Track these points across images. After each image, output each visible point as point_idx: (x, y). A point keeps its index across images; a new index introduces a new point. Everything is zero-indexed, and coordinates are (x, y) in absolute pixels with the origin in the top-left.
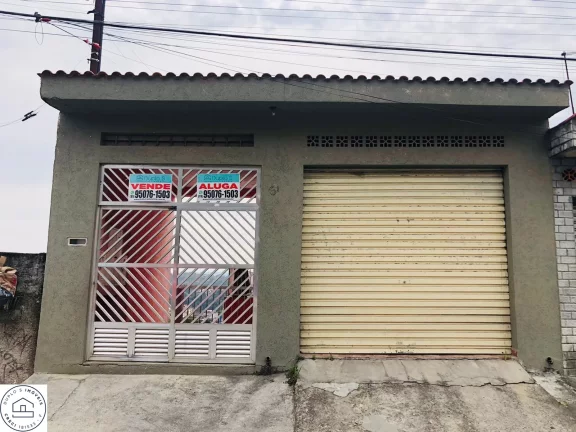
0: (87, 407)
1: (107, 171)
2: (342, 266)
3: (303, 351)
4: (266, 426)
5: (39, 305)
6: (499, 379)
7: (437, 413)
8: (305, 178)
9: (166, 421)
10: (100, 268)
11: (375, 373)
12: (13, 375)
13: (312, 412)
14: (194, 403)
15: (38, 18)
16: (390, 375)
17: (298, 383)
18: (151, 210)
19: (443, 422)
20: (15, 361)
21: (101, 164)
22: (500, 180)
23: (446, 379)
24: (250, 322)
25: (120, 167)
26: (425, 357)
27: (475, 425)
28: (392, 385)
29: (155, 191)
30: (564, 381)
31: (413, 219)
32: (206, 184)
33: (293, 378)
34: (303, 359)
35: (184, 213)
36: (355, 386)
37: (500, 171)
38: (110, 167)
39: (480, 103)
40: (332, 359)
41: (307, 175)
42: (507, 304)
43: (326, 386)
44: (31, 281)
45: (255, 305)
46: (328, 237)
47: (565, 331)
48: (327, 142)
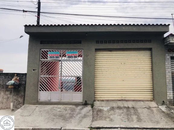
0: (39, 113)
1: (42, 51)
2: (106, 76)
3: (95, 99)
4: (85, 118)
5: (25, 87)
6: (149, 106)
7: (131, 115)
8: (95, 52)
9: (59, 116)
10: (41, 77)
11: (115, 105)
12: (19, 105)
13: (97, 114)
14: (66, 112)
15: (24, 11)
16: (119, 105)
17: (94, 107)
18: (54, 61)
19: (132, 117)
20: (19, 102)
21: (41, 49)
22: (150, 52)
23: (134, 106)
24: (81, 91)
25: (45, 50)
26: (129, 101)
27: (141, 117)
28: (119, 108)
29: (55, 56)
30: (167, 107)
31: (125, 63)
32: (69, 54)
33: (92, 106)
34: (95, 101)
35: (63, 62)
36: (109, 108)
37: (150, 49)
38: (43, 50)
39: (144, 31)
40: (103, 101)
41: (96, 51)
42: (152, 86)
43: (101, 108)
44: (23, 81)
45: (82, 87)
46: (102, 68)
47: (168, 94)
48: (102, 42)
